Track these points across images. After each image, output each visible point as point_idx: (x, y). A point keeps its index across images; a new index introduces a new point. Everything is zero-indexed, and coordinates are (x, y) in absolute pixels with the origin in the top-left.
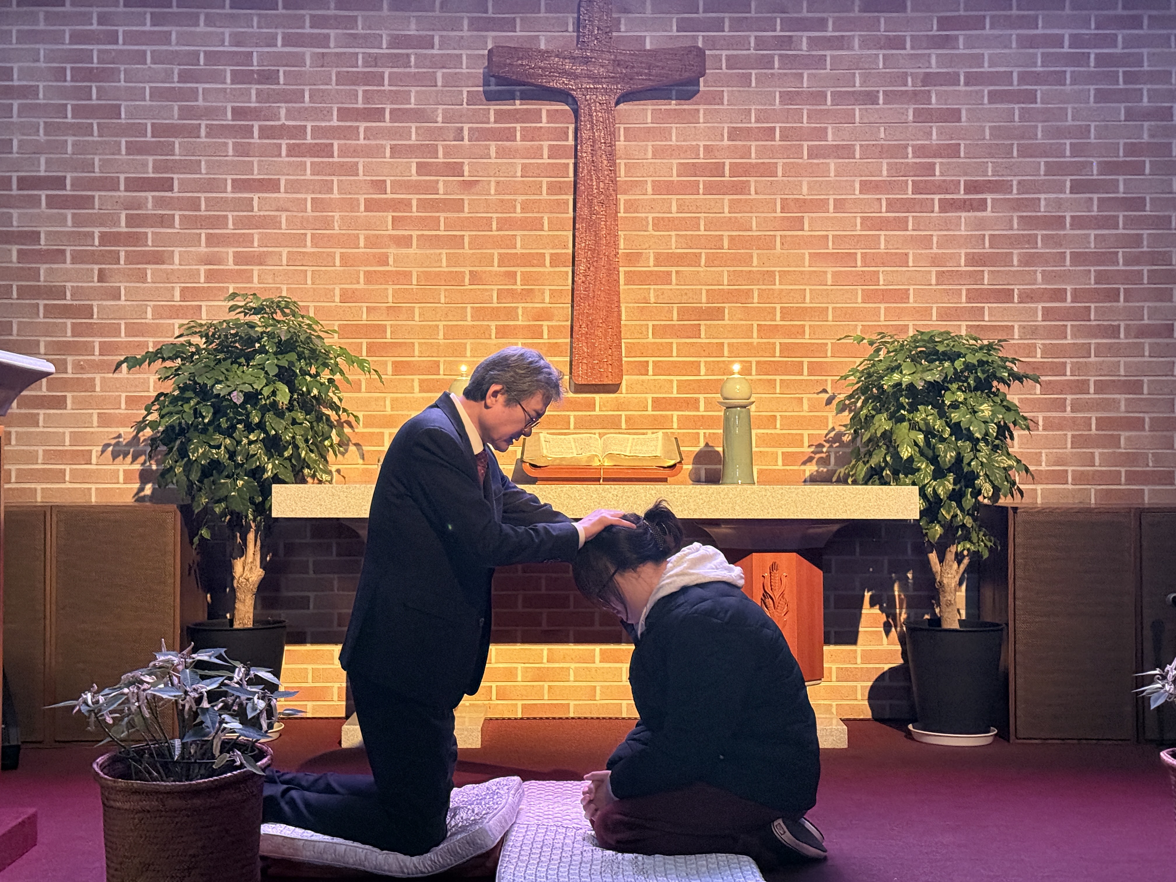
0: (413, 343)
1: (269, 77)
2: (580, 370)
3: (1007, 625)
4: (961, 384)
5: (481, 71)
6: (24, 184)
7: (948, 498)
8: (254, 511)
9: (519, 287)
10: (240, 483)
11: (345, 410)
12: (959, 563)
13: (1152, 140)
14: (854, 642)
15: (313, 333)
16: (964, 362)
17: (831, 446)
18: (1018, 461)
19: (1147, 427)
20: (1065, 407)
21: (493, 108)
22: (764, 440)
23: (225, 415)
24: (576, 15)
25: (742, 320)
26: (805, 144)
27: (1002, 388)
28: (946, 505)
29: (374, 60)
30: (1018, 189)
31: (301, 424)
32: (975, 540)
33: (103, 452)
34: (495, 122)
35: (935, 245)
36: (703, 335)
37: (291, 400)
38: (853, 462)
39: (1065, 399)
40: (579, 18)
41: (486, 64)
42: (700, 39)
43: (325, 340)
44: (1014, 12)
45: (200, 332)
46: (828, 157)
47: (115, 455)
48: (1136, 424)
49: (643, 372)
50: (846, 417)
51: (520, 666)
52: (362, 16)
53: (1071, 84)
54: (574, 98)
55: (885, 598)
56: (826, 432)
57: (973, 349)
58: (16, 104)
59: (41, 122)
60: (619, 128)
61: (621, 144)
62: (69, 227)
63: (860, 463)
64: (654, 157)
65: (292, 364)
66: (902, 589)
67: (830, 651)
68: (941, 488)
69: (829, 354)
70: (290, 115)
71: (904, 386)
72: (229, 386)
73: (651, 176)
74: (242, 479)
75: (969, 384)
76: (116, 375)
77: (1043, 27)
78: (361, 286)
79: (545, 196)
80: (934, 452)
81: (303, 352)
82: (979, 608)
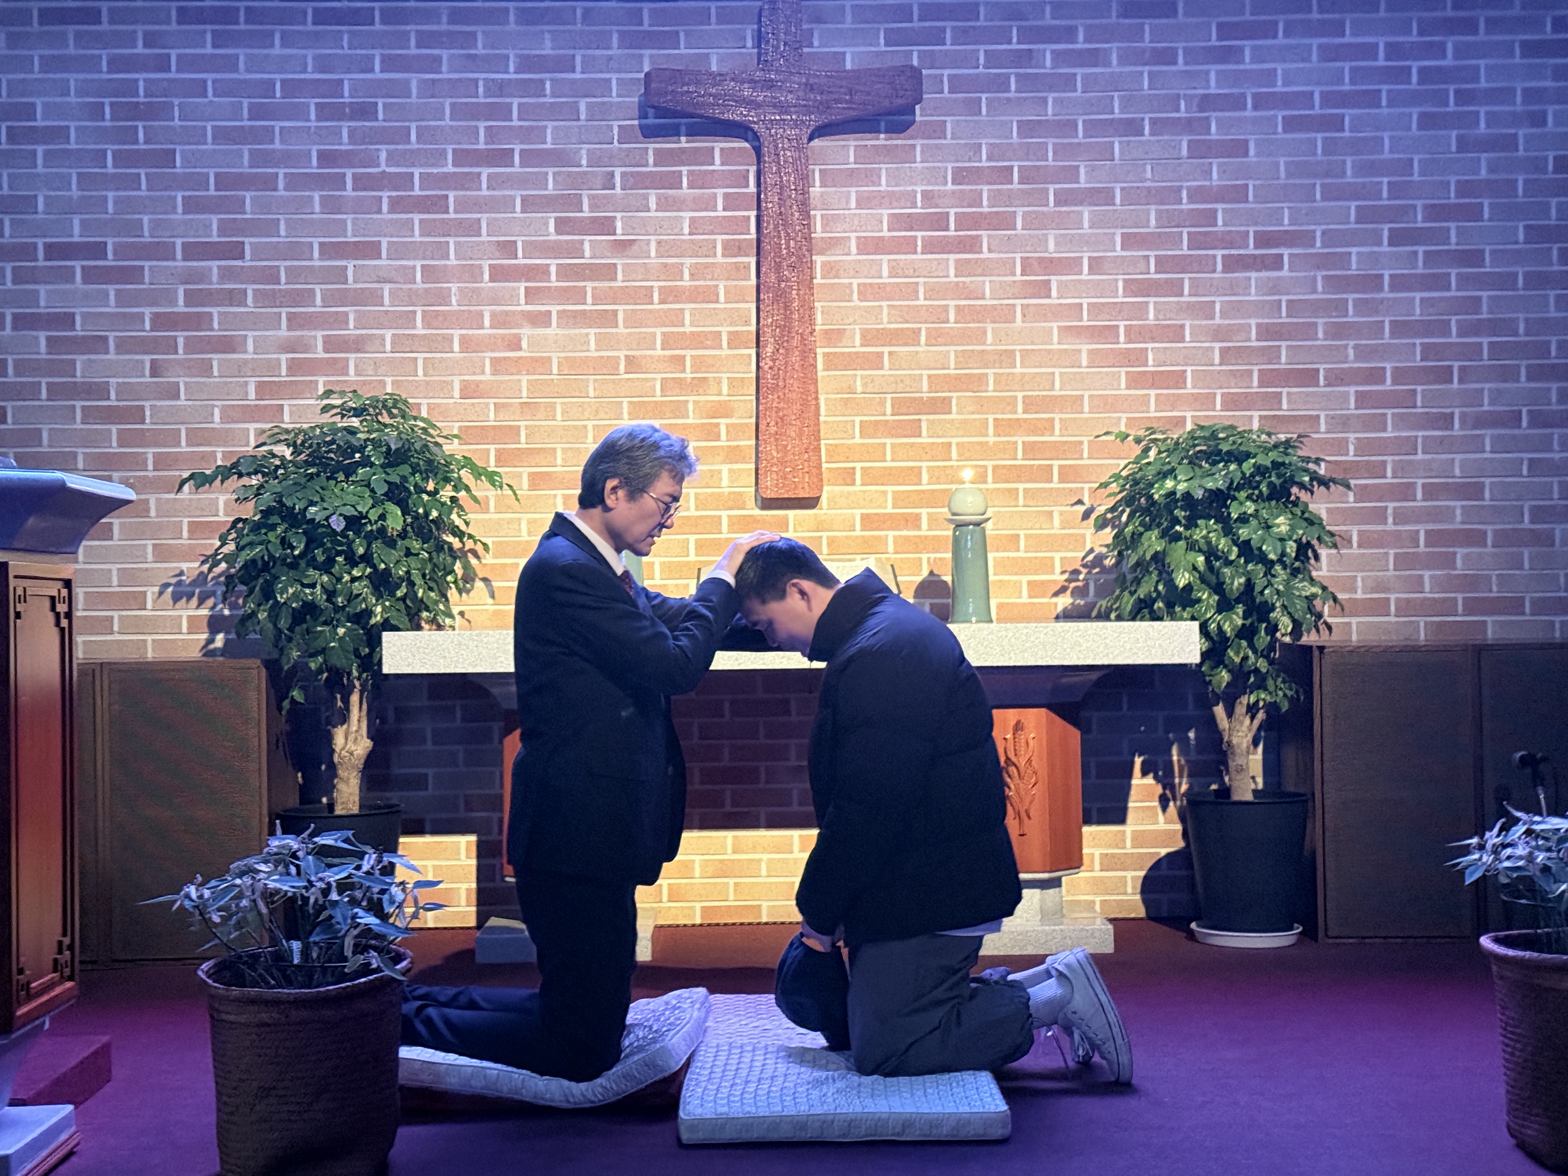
0: (554, 450)
1: (366, 112)
2: (768, 481)
3: (1313, 795)
4: (1250, 491)
5: (636, 99)
6: (52, 251)
7: (1237, 636)
8: (359, 666)
9: (688, 375)
10: (341, 631)
11: (470, 537)
12: (1252, 718)
13: (1493, 177)
14: (1121, 819)
15: (429, 439)
16: (1254, 465)
17: (1089, 573)
18: (1324, 588)
19: (1489, 542)
20: (1386, 518)
21: (652, 146)
22: (1004, 566)
23: (322, 545)
24: (756, 27)
25: (973, 413)
26: (1052, 188)
27: (1304, 496)
28: (1234, 646)
29: (500, 88)
30: (1322, 242)
31: (417, 555)
32: (1271, 688)
33: (161, 593)
34: (655, 165)
35: (1218, 315)
36: (924, 432)
37: (406, 524)
38: (1117, 592)
39: (1386, 508)
40: (759, 31)
41: (643, 91)
42: (915, 54)
43: (445, 447)
44: (1315, 15)
45: (286, 440)
46: (1081, 203)
47: (176, 598)
48: (1475, 538)
49: (849, 481)
50: (1108, 535)
51: (698, 858)
52: (483, 32)
53: (1388, 106)
54: (755, 133)
55: (1161, 764)
56: (1083, 554)
57: (1265, 448)
58: (40, 149)
59: (74, 172)
60: (814, 170)
61: (816, 190)
62: (112, 308)
63: (1126, 593)
64: (859, 206)
65: (404, 478)
66: (1181, 753)
67: (1091, 834)
68: (1227, 624)
69: (1086, 455)
70: (392, 159)
71: (1178, 496)
72: (325, 509)
73: (855, 231)
74: (344, 626)
75: (1261, 491)
76: (179, 496)
77: (1352, 35)
78: (488, 376)
79: (719, 259)
80: (1218, 578)
81: (418, 465)
82: (1279, 774)
